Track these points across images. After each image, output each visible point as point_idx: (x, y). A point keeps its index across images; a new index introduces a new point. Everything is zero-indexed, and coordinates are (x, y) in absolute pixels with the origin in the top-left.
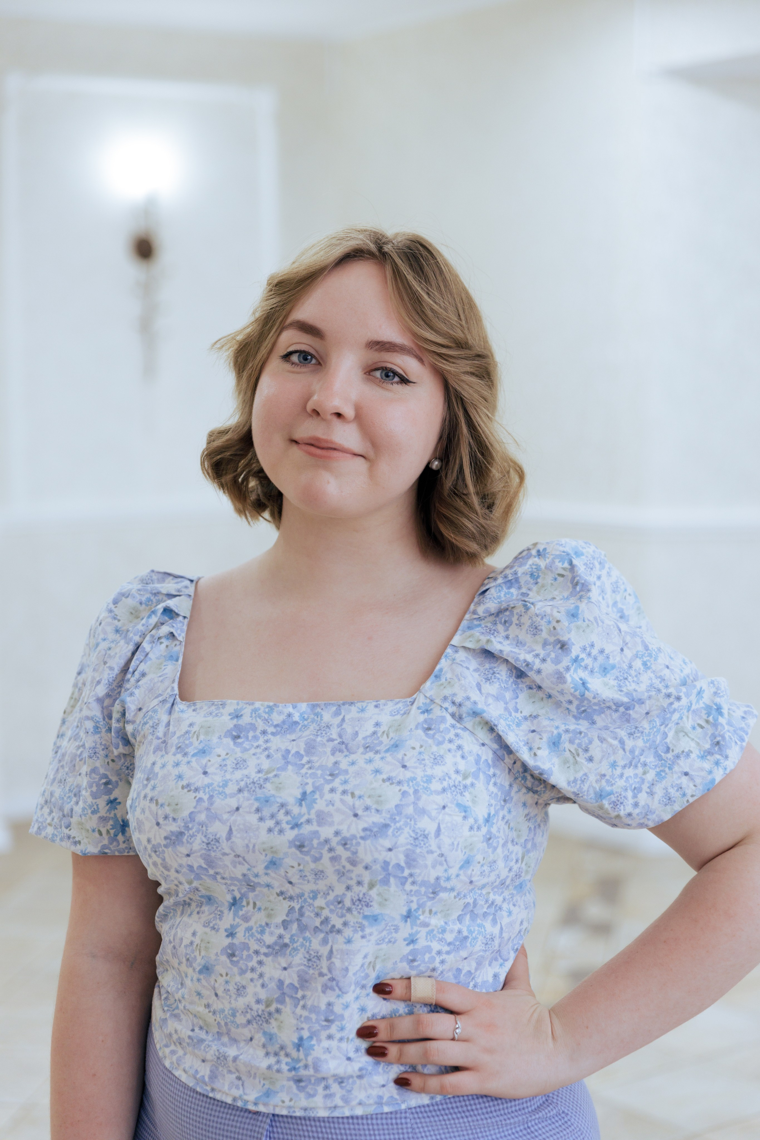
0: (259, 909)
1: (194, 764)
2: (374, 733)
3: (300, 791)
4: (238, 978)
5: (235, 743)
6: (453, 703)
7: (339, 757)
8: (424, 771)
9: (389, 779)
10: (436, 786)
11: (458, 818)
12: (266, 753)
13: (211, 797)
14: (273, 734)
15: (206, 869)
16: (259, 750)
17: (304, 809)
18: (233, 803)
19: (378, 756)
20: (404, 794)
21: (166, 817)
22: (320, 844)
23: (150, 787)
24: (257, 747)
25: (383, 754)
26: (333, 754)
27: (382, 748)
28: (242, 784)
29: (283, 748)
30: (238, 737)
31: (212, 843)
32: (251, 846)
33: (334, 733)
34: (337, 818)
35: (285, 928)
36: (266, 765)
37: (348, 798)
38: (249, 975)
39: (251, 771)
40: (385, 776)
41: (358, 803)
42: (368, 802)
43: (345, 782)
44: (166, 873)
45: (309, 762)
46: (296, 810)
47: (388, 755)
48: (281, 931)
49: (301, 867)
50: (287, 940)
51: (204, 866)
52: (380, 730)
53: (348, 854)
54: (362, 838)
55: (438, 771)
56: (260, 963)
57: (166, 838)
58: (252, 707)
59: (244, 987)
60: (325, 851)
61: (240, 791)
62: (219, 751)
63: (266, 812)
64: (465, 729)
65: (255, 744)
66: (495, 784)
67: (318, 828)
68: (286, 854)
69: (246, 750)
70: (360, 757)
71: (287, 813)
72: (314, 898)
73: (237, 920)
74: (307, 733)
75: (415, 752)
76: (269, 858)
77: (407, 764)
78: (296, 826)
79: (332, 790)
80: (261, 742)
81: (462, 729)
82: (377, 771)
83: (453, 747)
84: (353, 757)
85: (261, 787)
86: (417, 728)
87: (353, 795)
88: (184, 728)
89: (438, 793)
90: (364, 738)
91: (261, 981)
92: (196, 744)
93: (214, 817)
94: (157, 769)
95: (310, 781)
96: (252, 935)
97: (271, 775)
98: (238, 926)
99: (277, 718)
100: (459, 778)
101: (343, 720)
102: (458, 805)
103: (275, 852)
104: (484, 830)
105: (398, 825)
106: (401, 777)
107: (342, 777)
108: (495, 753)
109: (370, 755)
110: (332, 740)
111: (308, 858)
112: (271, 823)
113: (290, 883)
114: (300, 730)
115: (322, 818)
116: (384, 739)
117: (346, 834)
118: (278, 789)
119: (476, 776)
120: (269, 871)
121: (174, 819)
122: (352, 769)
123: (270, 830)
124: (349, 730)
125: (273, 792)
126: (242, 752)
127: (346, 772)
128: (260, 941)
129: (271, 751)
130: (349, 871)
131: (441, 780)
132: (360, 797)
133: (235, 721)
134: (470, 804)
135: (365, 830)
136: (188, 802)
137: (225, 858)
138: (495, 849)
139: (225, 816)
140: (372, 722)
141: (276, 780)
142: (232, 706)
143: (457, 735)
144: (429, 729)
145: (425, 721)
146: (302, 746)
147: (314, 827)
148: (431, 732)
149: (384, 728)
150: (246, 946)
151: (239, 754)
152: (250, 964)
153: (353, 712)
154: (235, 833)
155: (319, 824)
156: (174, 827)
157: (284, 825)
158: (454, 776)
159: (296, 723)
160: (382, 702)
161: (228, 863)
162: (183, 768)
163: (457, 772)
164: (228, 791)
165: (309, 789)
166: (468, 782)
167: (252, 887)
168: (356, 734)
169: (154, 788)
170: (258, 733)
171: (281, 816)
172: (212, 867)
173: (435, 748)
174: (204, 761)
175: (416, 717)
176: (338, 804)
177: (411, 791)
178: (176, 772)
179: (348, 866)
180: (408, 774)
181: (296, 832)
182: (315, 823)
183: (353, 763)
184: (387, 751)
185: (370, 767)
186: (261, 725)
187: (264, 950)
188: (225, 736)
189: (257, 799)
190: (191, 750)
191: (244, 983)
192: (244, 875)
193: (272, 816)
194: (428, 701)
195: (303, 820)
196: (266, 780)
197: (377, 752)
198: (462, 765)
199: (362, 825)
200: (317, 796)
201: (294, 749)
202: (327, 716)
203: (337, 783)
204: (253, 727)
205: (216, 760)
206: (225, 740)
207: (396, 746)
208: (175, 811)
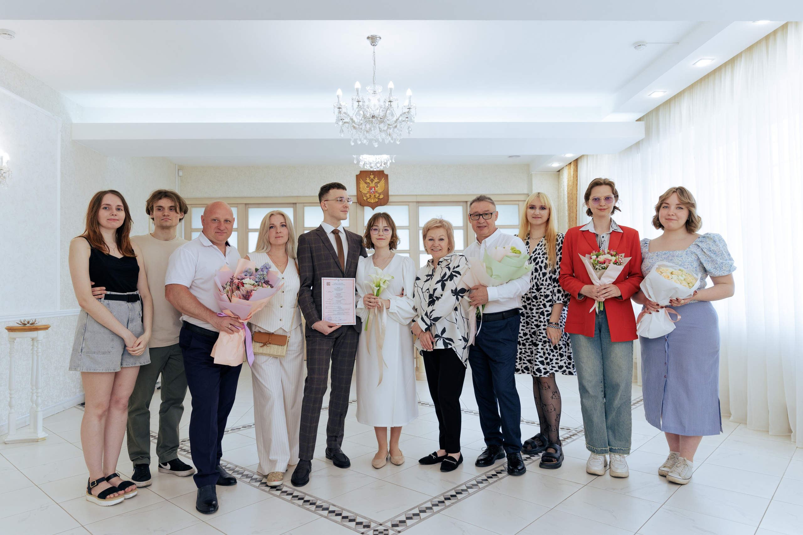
6: (691, 251)
7: (672, 258)
8: (685, 260)
9: (680, 261)
11: (691, 266)
14: (663, 255)
20: (682, 262)
24: (660, 257)
29: (664, 257)
33: (672, 255)
39: (659, 260)
45: (668, 258)
55: (688, 260)
58: (659, 252)
64: (692, 255)
70: (676, 258)
75: (684, 257)
83: (690, 257)
88: (650, 256)
90: (677, 255)
92: (651, 257)
99: (663, 253)
102: (691, 265)
104: (695, 269)
108: (697, 259)
114: (667, 254)
119: (694, 261)
122: (674, 259)
124: (674, 254)
126: (658, 258)
129: (662, 257)
131: (688, 261)
133: (657, 254)
134: (693, 265)
136: (650, 265)
140: (678, 253)
142: (656, 252)
149: (680, 254)
153: (675, 252)
156: (647, 268)
158: (690, 261)
160: (680, 251)
162: (649, 261)
166: (693, 262)
174: (652, 260)
175: (685, 253)
180: (683, 260)
185: (677, 259)
186: (661, 254)
197: (678, 257)
198: (692, 260)
201: (666, 257)
202: (671, 253)
203: (672, 261)
204: (660, 254)
205: (654, 259)
206: (655, 257)
207: (681, 256)
208: (648, 266)
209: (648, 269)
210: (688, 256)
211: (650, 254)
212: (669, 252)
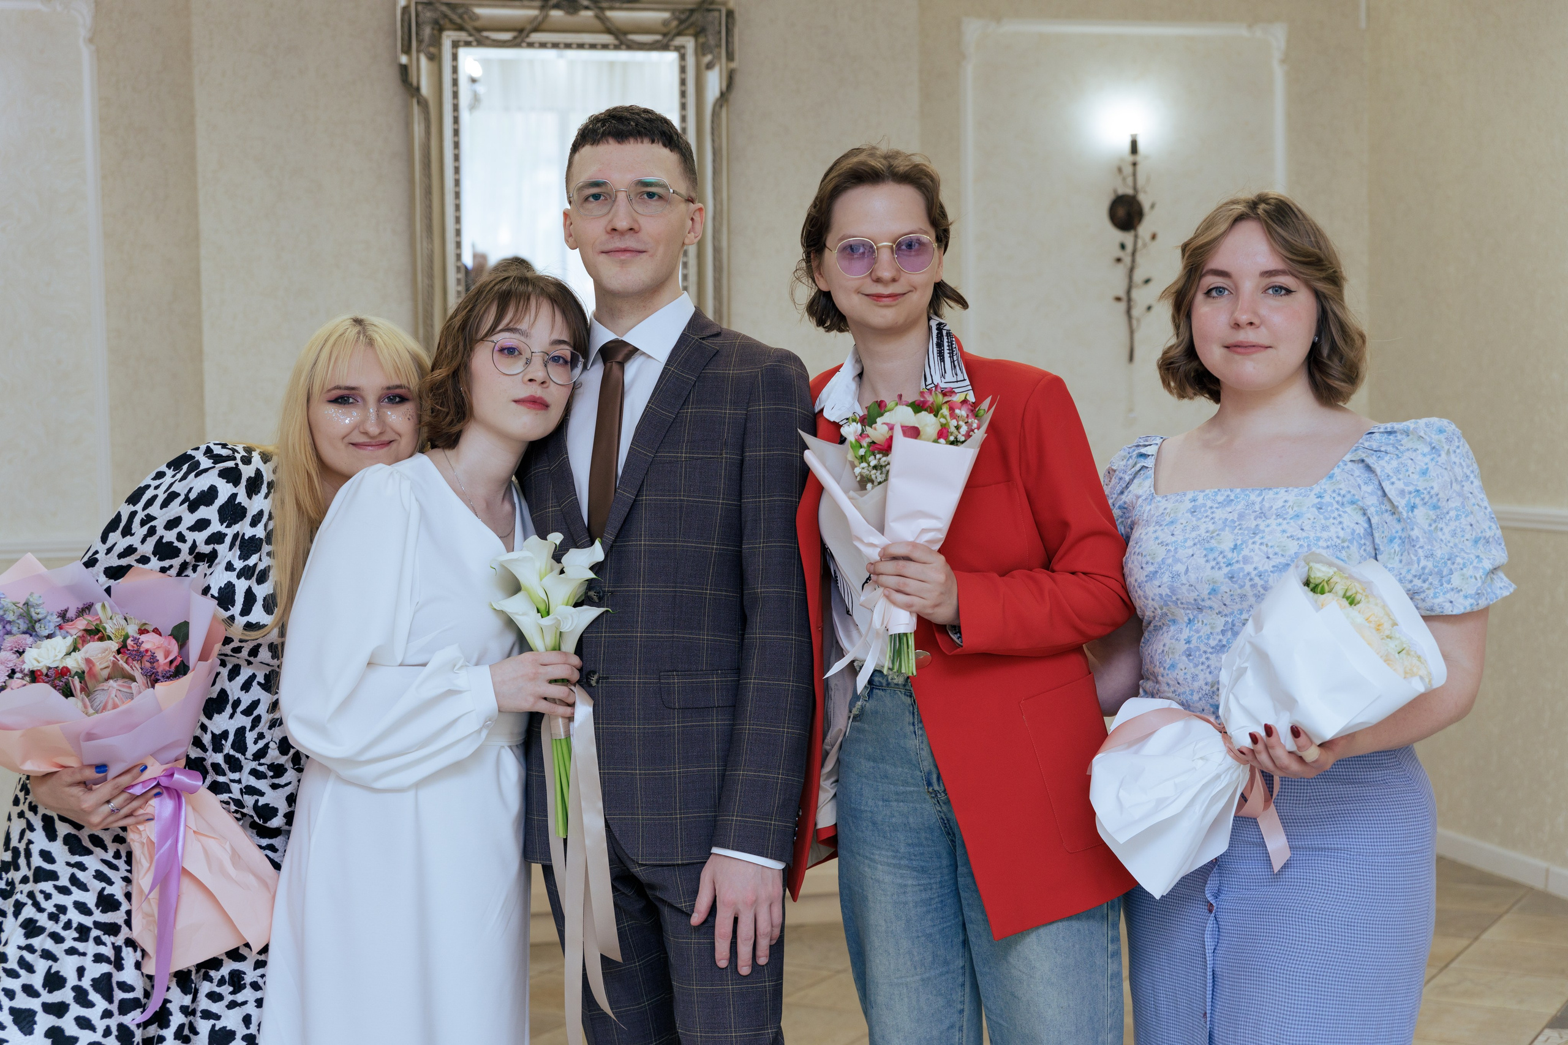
0: (1206, 624)
1: (1166, 530)
2: (1283, 506)
3: (1234, 543)
4: (1193, 670)
5: (1192, 516)
6: (1339, 494)
7: (1259, 521)
9: (1291, 536)
10: (1322, 543)
12: (1213, 521)
13: (1176, 549)
14: (1217, 508)
15: (1171, 596)
16: (1207, 520)
17: (1235, 554)
18: (1190, 552)
19: (1285, 522)
20: (1301, 546)
21: (1147, 563)
22: (1244, 576)
23: (1137, 547)
24: (1207, 516)
25: (1288, 521)
26: (1255, 520)
27: (1289, 516)
28: (1196, 540)
29: (1224, 517)
30: (1195, 512)
31: (1175, 576)
32: (1200, 578)
33: (1257, 507)
34: (1256, 559)
35: (1223, 635)
36: (1211, 527)
37: (1264, 548)
38: (1200, 667)
39: (1202, 531)
40: (1288, 535)
41: (1270, 551)
42: (1277, 550)
43: (1262, 538)
44: (1146, 602)
45: (1239, 525)
46: (1230, 555)
47: (1292, 521)
48: (1221, 637)
49: (1232, 593)
50: (1224, 643)
51: (1170, 594)
52: (1288, 505)
53: (1262, 582)
54: (1271, 572)
55: (1325, 535)
56: (1207, 659)
57: (1146, 576)
58: (1204, 493)
59: (1197, 675)
60: (1247, 581)
61: (1195, 544)
62: (1182, 521)
63: (1211, 557)
64: (1345, 512)
65: (1205, 515)
66: (1365, 550)
67: (1243, 566)
68: (1222, 583)
69: (1200, 519)
70: (1273, 521)
71: (1224, 557)
72: (1241, 614)
73: (1192, 633)
74: (1239, 507)
75: (1310, 522)
76: (1211, 587)
77: (1305, 528)
78: (1230, 564)
79: (1254, 543)
80: (1209, 513)
81: (1343, 512)
82: (1284, 531)
83: (1336, 522)
84: (1268, 521)
85: (1208, 542)
86: (1312, 507)
87: (1267, 545)
88: (1161, 510)
89: (1324, 548)
90: (1277, 509)
91: (1209, 670)
92: (1168, 519)
93: (1177, 561)
94: (1142, 536)
95: (1240, 538)
96: (1202, 641)
97: (1215, 534)
98: (1192, 636)
99: (1220, 498)
100: (1339, 542)
101: (1263, 499)
103: (1215, 582)
106: (1299, 536)
107: (1261, 535)
108: (1365, 530)
109: (1280, 520)
110: (1255, 512)
111: (1236, 586)
112: (1213, 563)
113: (1225, 605)
114: (1235, 504)
115: (1246, 560)
116: (1290, 511)
117: (1261, 569)
118: (1219, 543)
119: (1351, 542)
120: (1211, 597)
121: (1152, 563)
122: (1267, 530)
123: (1213, 568)
124: (1267, 505)
125: (1215, 545)
126: (1197, 521)
127: (1264, 531)
128: (1207, 644)
129: (1216, 520)
130: (1262, 594)
132: (1272, 547)
133: (1193, 503)
135: (1273, 567)
136: (1161, 552)
137: (1183, 588)
139: (1184, 560)
140: (1283, 500)
141: (1218, 537)
142: (1190, 495)
143: (1340, 515)
144: (1321, 508)
145: (1319, 503)
146: (1236, 516)
147: (1241, 565)
148: (1321, 511)
149: (1290, 503)
150: (1198, 649)
151: (1195, 522)
152: (1201, 660)
153: (1270, 494)
154: (1190, 570)
156: (1151, 569)
157: (1222, 564)
158: (1335, 539)
159: (1232, 500)
160: (1290, 488)
161: (1185, 591)
162: (1159, 533)
163: (1338, 537)
164: (1187, 545)
165: (1239, 542)
166: (1345, 544)
167: (1200, 609)
168: (1272, 507)
169: (1140, 547)
172: (1175, 595)
173: (1323, 521)
174: (1172, 528)
175: (1312, 499)
176: (1257, 551)
177: (1306, 545)
178: (1154, 535)
179: (1262, 591)
180: (1304, 534)
181: (1229, 568)
182: (1241, 563)
183: (1268, 526)
184: (1291, 519)
185: (1280, 528)
186: (1209, 503)
187: (1210, 650)
188: (1187, 512)
189: (1205, 549)
190: (1164, 523)
191: (1197, 672)
192: (1195, 600)
194: (1322, 491)
195: (1234, 561)
196: (1212, 537)
197: (1284, 519)
198: (1341, 534)
199: (1272, 563)
200: (1244, 546)
201: (1230, 517)
202: (1253, 497)
203: (1257, 538)
204: (1204, 505)
205: (1180, 527)
206: (1186, 515)
207: (1297, 516)
208: (1153, 558)
209: (1156, 572)
211: (1164, 503)
212: (1246, 495)
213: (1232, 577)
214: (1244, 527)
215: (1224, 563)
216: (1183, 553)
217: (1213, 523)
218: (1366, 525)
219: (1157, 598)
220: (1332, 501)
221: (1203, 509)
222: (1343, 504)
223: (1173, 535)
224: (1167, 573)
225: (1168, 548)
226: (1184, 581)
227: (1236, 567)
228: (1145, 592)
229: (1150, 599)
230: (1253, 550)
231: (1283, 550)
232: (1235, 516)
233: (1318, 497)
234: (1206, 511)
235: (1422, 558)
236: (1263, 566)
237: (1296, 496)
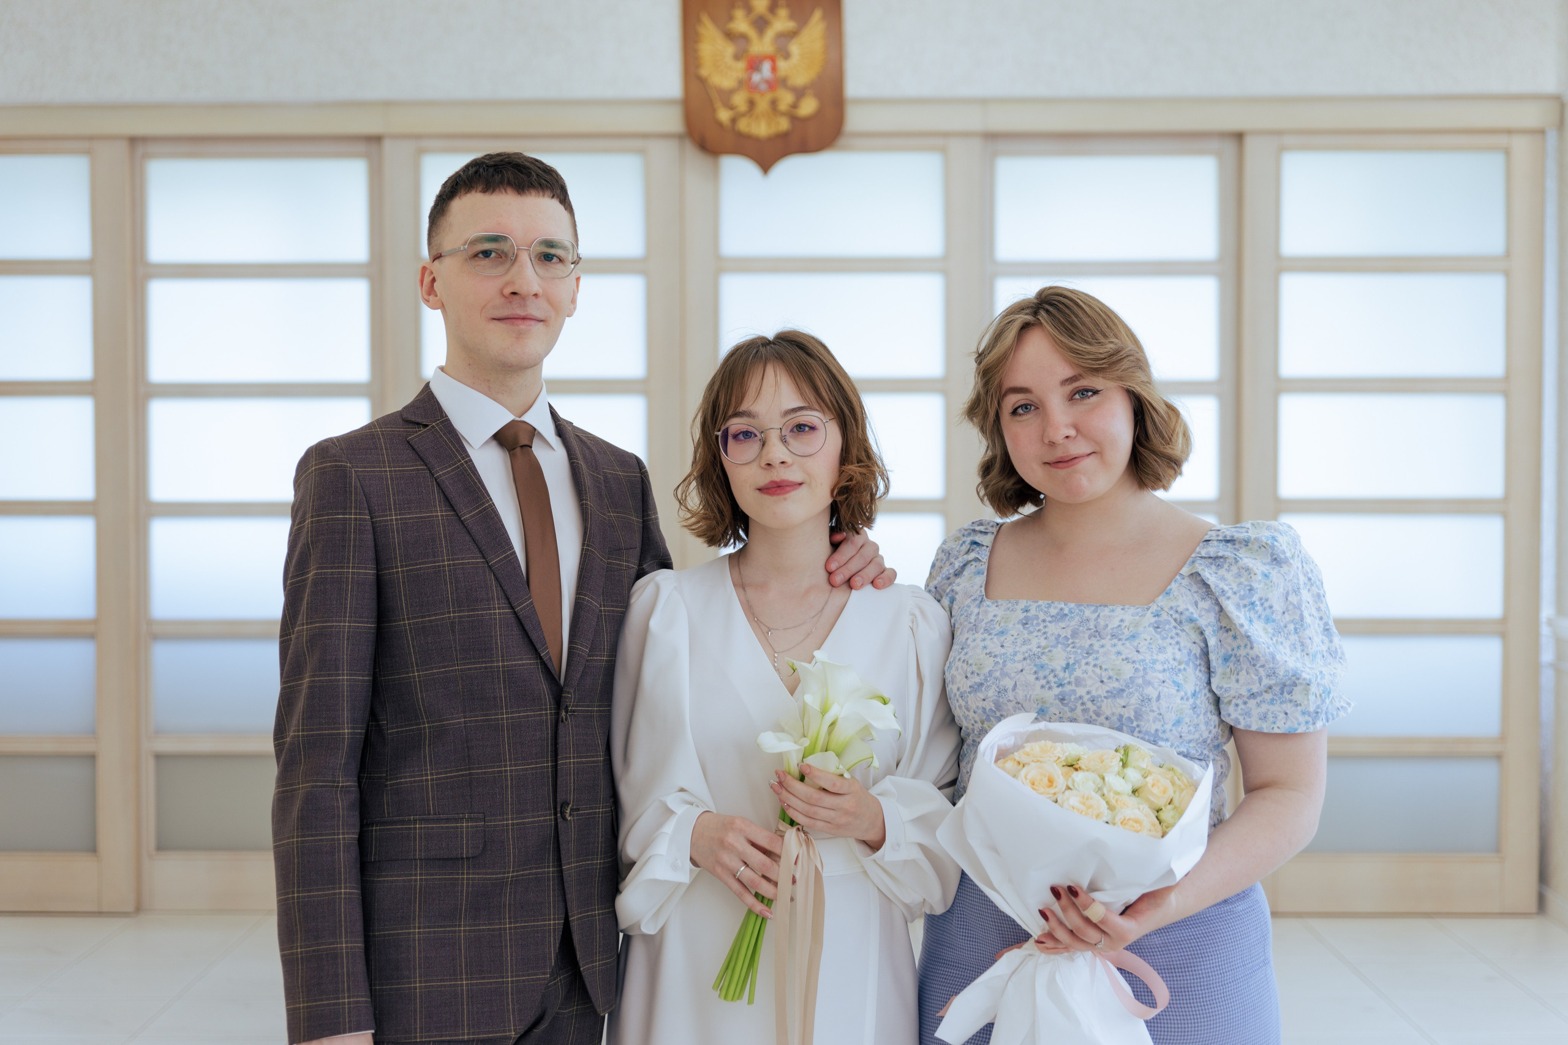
1: (995, 640)
2: (1119, 626)
3: (1065, 662)
5: (1024, 628)
6: (1177, 611)
7: (1094, 641)
8: (1152, 656)
9: (1126, 659)
10: (1159, 667)
11: (1173, 691)
12: (1045, 636)
13: (1005, 661)
14: (1050, 622)
15: (995, 712)
16: (1040, 634)
17: (1067, 675)
18: (1019, 666)
19: (1120, 642)
20: (1137, 670)
21: (973, 673)
22: (1076, 699)
23: (963, 653)
24: (1039, 630)
25: (1124, 642)
26: (1089, 638)
27: (1124, 637)
28: (1027, 655)
29: (1056, 633)
30: (1027, 624)
31: (1001, 691)
32: (1028, 697)
33: (1092, 625)
34: (1089, 682)
36: (1043, 643)
37: (1098, 670)
39: (1033, 646)
40: (1124, 657)
41: (1104, 674)
42: (1111, 673)
43: (1097, 659)
44: (967, 713)
45: (1073, 643)
46: (1061, 675)
47: (1127, 642)
49: (1061, 715)
51: (994, 709)
52: (1123, 625)
53: (1095, 708)
54: (1105, 697)
55: (1161, 657)
57: (970, 687)
58: (1037, 604)
60: (1079, 705)
61: (1025, 659)
62: (1012, 632)
63: (1041, 674)
64: (1183, 630)
65: (1037, 629)
67: (1075, 688)
68: (1052, 704)
69: (1032, 632)
70: (1107, 642)
71: (1055, 676)
74: (1073, 623)
75: (1146, 643)
76: (1039, 707)
77: (1140, 650)
78: (1060, 685)
79: (1087, 664)
80: (1041, 627)
81: (1181, 630)
82: (1119, 653)
83: (1173, 642)
84: (1103, 642)
85: (1039, 658)
86: (1149, 626)
87: (1101, 668)
88: (989, 617)
89: (1160, 672)
90: (1112, 629)
92: (998, 628)
93: (1005, 675)
94: (969, 642)
95: (1073, 656)
97: (1046, 650)
99: (1053, 611)
100: (1176, 664)
101: (1099, 616)
102: (1174, 682)
103: (1044, 702)
104: (1191, 701)
105: (1131, 690)
106: (1135, 658)
107: (1094, 656)
108: (1202, 649)
109: (1115, 641)
110: (1090, 629)
111: (1066, 709)
112: (1043, 682)
114: (1069, 620)
115: (1078, 682)
116: (1126, 631)
117: (1094, 693)
118: (1050, 660)
119: (1187, 664)
121: (978, 674)
122: (1101, 650)
123: (1043, 687)
124: (1102, 623)
125: (1046, 662)
126: (1028, 634)
127: (1098, 652)
129: (1048, 635)
130: (1094, 720)
131: (1163, 663)
132: (1106, 670)
133: (1025, 614)
134: (1182, 682)
135: (1107, 692)
136: (989, 664)
137: (1009, 704)
138: (1198, 716)
139: (1013, 675)
140: (1119, 619)
141: (1049, 654)
142: (1023, 604)
143: (1177, 634)
144: (1158, 628)
145: (1156, 622)
147: (1073, 687)
148: (1159, 630)
149: (1126, 623)
151: (1026, 636)
153: (1106, 611)
154: (1018, 686)
155: (1077, 686)
156: (977, 680)
157: (1052, 684)
158: (1172, 662)
159: (1066, 615)
160: (1127, 606)
161: (1011, 708)
162: (987, 643)
163: (1174, 659)
164: (1016, 658)
165: (1071, 661)
166: (1182, 667)
168: (1107, 625)
169: (966, 654)
170: (1040, 621)
171: (1051, 678)
172: (999, 710)
173: (1160, 642)
174: (1002, 639)
175: (1149, 618)
176: (1090, 673)
177: (1141, 669)
178: (982, 644)
179: (1094, 717)
181: (1060, 689)
182: (1074, 685)
183: (1103, 646)
184: (1127, 639)
185: (1114, 650)
186: (1042, 616)
188: (1018, 623)
189: (1035, 665)
190: (994, 632)
193: (1045, 677)
194: (1159, 609)
195: (1066, 681)
196: (1043, 653)
197: (1120, 640)
198: (1178, 655)
199: (1106, 688)
200: (1076, 667)
201: (1063, 634)
202: (1088, 613)
203: (1090, 659)
204: (1037, 617)
205: (1010, 639)
206: (1017, 626)
207: (1133, 637)
208: (979, 669)
209: (982, 684)
210: (1164, 638)
211: (992, 610)
212: (1081, 611)
213: (1062, 700)
214: (1078, 645)
215: (1055, 683)
216: (1011, 667)
217: (1046, 638)
218: (1203, 645)
219: (980, 711)
220: (1170, 618)
221: (1035, 622)
222: (1181, 622)
223: (1002, 646)
224: (994, 686)
225: (996, 660)
226: (1012, 698)
227: (1068, 688)
228: (967, 703)
229: (972, 711)
230: (1086, 672)
231: (1117, 674)
232: (1069, 633)
233: (1155, 616)
234: (1038, 624)
235: (1264, 678)
236: (1097, 690)
237: (1132, 616)
